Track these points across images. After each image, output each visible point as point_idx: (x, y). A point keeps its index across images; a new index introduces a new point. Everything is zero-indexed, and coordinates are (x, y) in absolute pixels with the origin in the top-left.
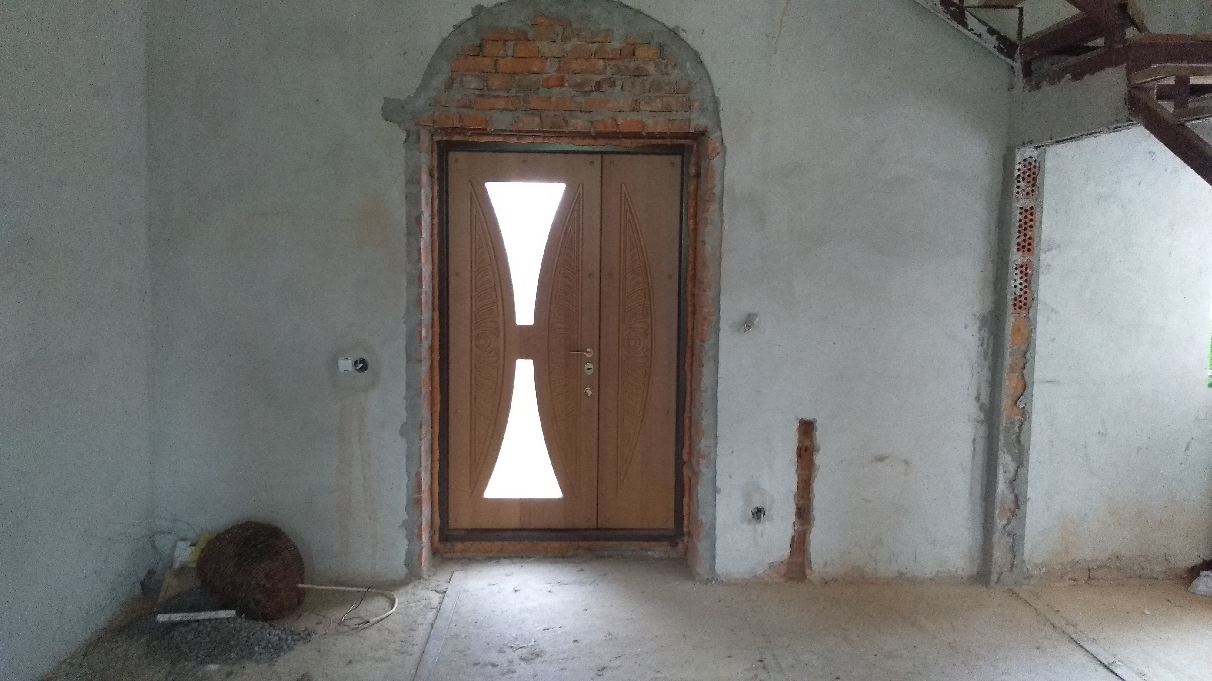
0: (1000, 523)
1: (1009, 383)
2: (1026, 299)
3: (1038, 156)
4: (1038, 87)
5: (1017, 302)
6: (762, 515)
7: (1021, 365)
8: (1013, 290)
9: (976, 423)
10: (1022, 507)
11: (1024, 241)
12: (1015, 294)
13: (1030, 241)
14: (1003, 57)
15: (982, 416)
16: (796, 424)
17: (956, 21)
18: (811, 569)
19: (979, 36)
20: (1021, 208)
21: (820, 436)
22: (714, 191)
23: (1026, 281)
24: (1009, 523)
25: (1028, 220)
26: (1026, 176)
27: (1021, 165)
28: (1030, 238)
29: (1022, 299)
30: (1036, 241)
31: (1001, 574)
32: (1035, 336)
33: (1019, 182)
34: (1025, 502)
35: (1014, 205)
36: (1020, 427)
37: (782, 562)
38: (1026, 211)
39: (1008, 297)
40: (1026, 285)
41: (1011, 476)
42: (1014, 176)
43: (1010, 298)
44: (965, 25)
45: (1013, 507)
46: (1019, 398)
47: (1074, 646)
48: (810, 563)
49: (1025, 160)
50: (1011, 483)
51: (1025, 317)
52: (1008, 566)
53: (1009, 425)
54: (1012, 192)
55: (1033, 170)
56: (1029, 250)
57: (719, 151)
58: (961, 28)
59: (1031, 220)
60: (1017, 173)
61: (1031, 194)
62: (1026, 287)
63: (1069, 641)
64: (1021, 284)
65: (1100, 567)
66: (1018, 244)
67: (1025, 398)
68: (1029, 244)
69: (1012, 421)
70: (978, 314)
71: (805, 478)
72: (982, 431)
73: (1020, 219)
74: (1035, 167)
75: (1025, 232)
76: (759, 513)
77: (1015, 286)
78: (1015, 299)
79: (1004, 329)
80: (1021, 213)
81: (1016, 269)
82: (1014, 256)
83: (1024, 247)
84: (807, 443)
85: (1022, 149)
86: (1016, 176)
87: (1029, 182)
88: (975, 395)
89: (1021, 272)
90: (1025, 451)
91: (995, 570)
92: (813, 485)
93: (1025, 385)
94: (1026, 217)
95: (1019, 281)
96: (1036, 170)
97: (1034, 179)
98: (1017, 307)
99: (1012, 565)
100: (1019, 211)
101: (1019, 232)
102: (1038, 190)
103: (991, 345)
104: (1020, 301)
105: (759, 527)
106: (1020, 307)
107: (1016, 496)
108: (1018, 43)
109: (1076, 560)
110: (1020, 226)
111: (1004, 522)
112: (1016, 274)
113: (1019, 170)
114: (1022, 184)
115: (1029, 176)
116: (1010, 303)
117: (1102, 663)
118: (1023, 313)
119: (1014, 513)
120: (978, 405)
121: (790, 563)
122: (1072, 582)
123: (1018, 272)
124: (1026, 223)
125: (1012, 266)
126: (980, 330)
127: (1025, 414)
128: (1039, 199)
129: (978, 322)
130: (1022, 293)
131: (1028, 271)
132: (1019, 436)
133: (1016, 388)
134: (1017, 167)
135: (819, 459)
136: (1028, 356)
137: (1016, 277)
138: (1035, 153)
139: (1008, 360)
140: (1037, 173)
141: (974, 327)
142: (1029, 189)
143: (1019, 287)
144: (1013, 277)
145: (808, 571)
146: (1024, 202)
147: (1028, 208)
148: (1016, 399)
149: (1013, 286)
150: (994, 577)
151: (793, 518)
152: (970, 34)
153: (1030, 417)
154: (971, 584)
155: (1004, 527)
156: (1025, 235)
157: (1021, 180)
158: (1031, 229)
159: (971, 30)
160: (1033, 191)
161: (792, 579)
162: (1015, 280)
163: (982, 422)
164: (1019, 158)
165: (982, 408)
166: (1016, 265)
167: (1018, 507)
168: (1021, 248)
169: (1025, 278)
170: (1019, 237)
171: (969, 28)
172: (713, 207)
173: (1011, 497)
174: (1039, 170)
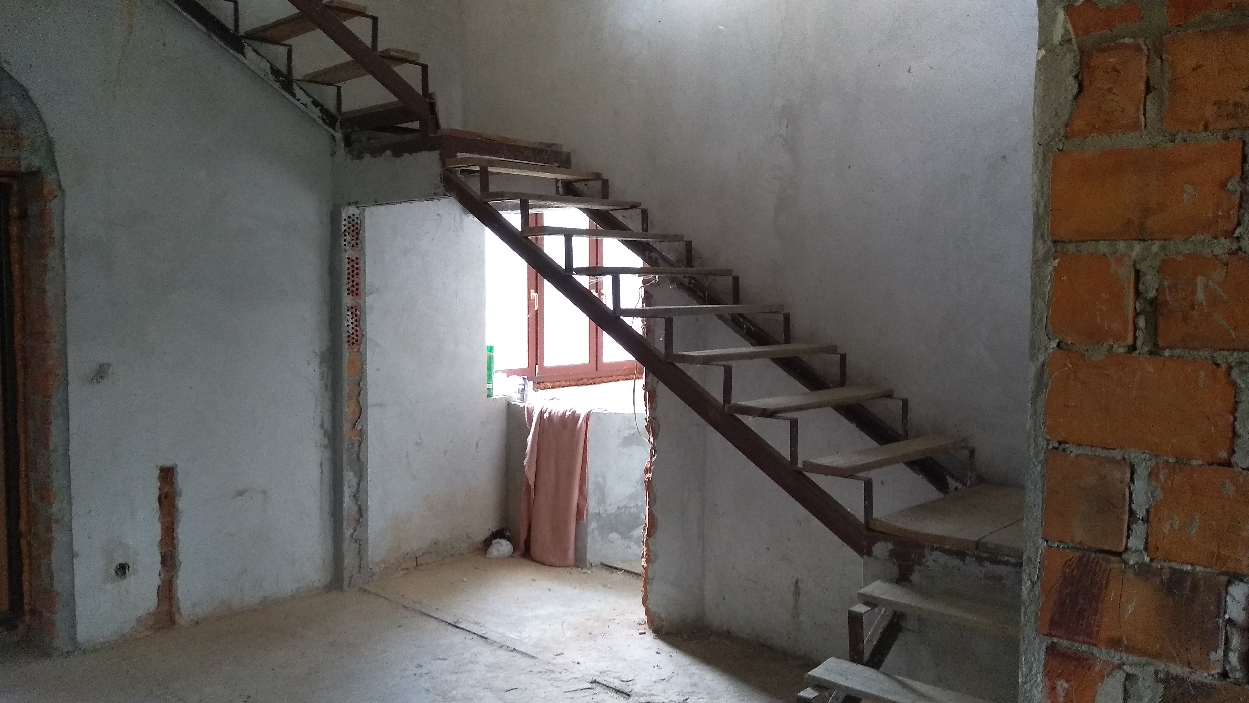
0: (348, 533)
1: (348, 410)
2: (357, 336)
3: (360, 214)
4: (359, 156)
5: (350, 339)
6: (127, 570)
7: (357, 393)
8: (346, 329)
9: (322, 448)
10: (364, 516)
11: (353, 286)
12: (348, 332)
13: (357, 287)
14: (326, 127)
15: (326, 442)
16: (157, 473)
17: (285, 90)
18: (180, 613)
19: (306, 106)
20: (348, 258)
21: (182, 481)
22: (53, 236)
23: (356, 321)
24: (355, 530)
25: (354, 269)
26: (350, 231)
27: (346, 221)
28: (357, 284)
29: (354, 336)
30: (362, 286)
31: (351, 577)
32: (366, 367)
33: (345, 236)
34: (367, 510)
35: (343, 255)
36: (359, 446)
37: (149, 614)
38: (353, 261)
39: (344, 335)
40: (356, 325)
41: (354, 490)
42: (341, 231)
43: (345, 335)
44: (294, 95)
45: (357, 516)
46: (357, 421)
47: (426, 618)
48: (179, 608)
49: (349, 217)
50: (355, 496)
51: (358, 351)
52: (357, 569)
53: (350, 446)
54: (341, 245)
55: (356, 226)
56: (357, 294)
57: (56, 193)
58: (290, 97)
59: (357, 269)
60: (343, 228)
61: (356, 246)
62: (356, 326)
63: (421, 615)
64: (352, 323)
65: (423, 554)
66: (348, 289)
67: (361, 420)
68: (357, 289)
69: (353, 442)
70: (317, 351)
71: (167, 524)
72: (328, 454)
73: (348, 268)
74: (357, 224)
75: (353, 279)
76: (122, 569)
77: (348, 326)
78: (349, 336)
79: (341, 363)
80: (349, 263)
81: (348, 310)
82: (346, 299)
83: (353, 292)
84: (167, 489)
85: (347, 208)
86: (343, 231)
87: (353, 236)
88: (319, 423)
89: (352, 313)
90: (365, 466)
91: (346, 574)
92: (178, 530)
93: (361, 409)
94: (353, 266)
95: (351, 321)
96: (358, 226)
97: (357, 234)
98: (350, 343)
99: (360, 567)
100: (347, 261)
101: (348, 279)
102: (361, 243)
103: (330, 377)
104: (353, 338)
105: (124, 583)
106: (353, 343)
107: (359, 506)
108: (338, 116)
109: (406, 553)
110: (349, 274)
111: (351, 531)
112: (348, 315)
113: (345, 225)
114: (348, 238)
115: (353, 231)
116: (345, 340)
117: (449, 624)
118: (356, 348)
119: (358, 522)
120: (322, 431)
121: (156, 614)
122: (405, 572)
123: (349, 313)
124: (353, 271)
125: (345, 308)
126: (321, 364)
127: (362, 434)
128: (362, 250)
129: (318, 358)
130: (354, 331)
131: (357, 311)
132: (359, 454)
133: (353, 413)
134: (344, 223)
135: (182, 503)
136: (361, 385)
137: (349, 318)
138: (357, 212)
139: (346, 389)
140: (359, 228)
141: (316, 362)
142: (353, 243)
143: (351, 325)
144: (346, 318)
145: (177, 617)
146: (349, 253)
147: (354, 259)
148: (355, 422)
149: (346, 325)
150: (346, 582)
151: (158, 566)
152: (298, 104)
153: (366, 437)
154: (327, 592)
155: (352, 535)
156: (353, 282)
157: (347, 234)
158: (358, 276)
159: (299, 100)
160: (357, 244)
161: (159, 629)
162: (347, 321)
163: (326, 447)
164: (344, 216)
165: (326, 434)
166: (348, 307)
167: (361, 515)
168: (351, 292)
169: (355, 318)
170: (349, 283)
171: (297, 98)
172: (53, 253)
173: (355, 508)
174: (361, 226)
